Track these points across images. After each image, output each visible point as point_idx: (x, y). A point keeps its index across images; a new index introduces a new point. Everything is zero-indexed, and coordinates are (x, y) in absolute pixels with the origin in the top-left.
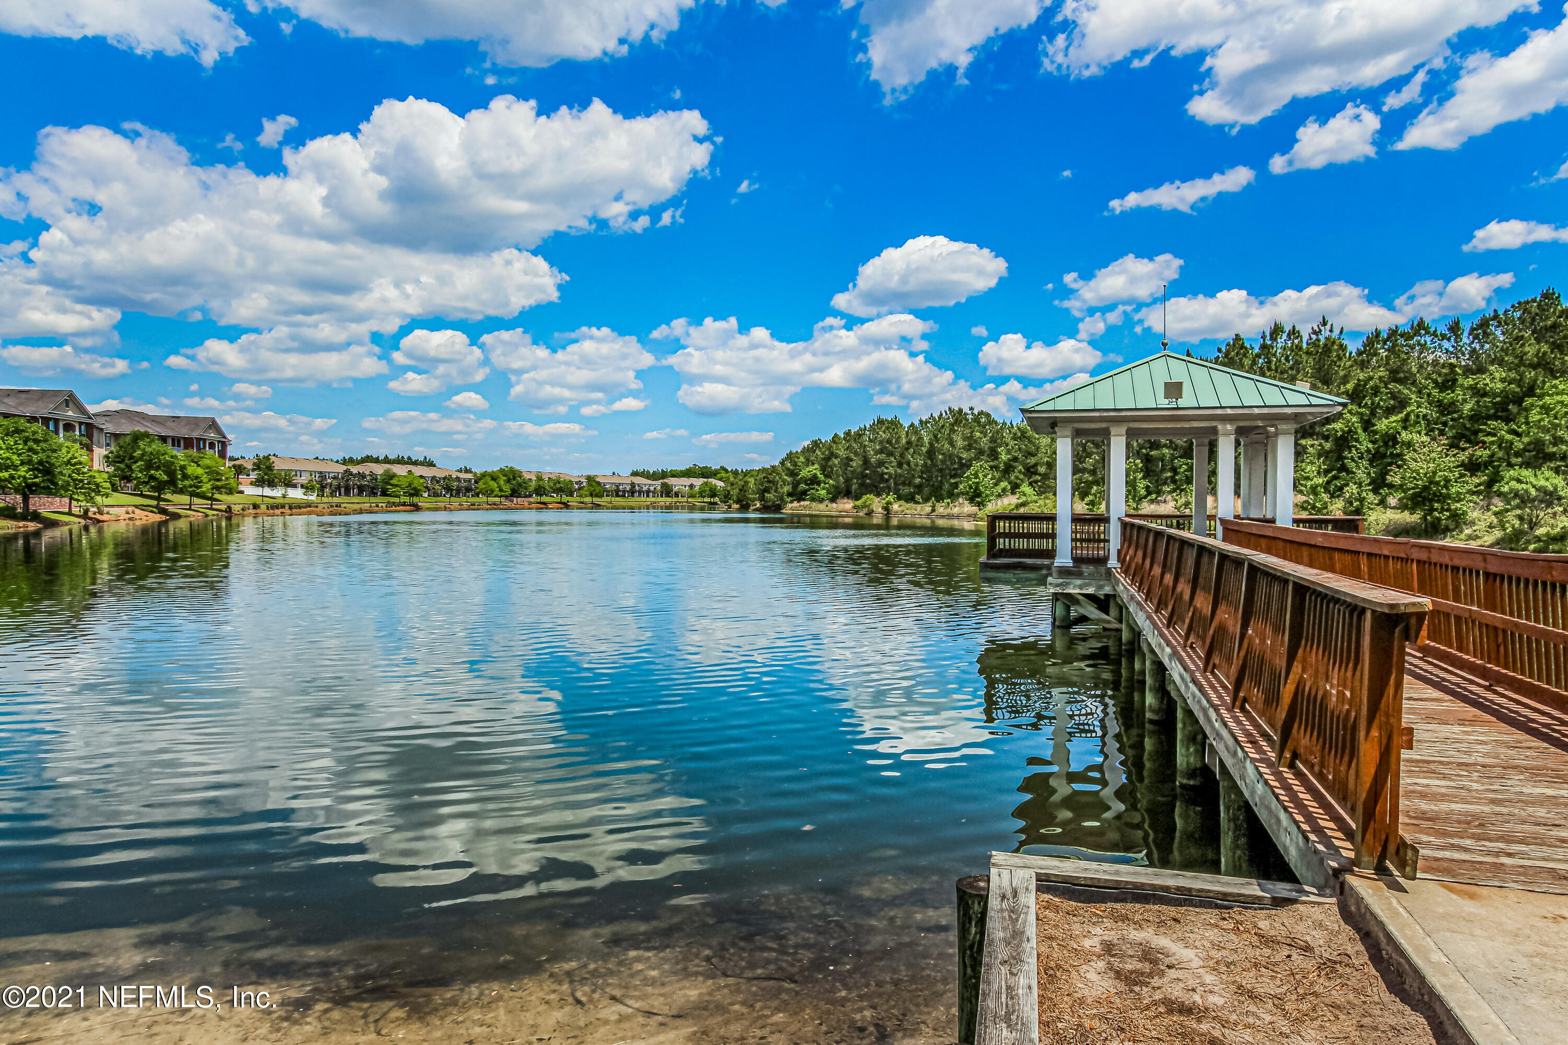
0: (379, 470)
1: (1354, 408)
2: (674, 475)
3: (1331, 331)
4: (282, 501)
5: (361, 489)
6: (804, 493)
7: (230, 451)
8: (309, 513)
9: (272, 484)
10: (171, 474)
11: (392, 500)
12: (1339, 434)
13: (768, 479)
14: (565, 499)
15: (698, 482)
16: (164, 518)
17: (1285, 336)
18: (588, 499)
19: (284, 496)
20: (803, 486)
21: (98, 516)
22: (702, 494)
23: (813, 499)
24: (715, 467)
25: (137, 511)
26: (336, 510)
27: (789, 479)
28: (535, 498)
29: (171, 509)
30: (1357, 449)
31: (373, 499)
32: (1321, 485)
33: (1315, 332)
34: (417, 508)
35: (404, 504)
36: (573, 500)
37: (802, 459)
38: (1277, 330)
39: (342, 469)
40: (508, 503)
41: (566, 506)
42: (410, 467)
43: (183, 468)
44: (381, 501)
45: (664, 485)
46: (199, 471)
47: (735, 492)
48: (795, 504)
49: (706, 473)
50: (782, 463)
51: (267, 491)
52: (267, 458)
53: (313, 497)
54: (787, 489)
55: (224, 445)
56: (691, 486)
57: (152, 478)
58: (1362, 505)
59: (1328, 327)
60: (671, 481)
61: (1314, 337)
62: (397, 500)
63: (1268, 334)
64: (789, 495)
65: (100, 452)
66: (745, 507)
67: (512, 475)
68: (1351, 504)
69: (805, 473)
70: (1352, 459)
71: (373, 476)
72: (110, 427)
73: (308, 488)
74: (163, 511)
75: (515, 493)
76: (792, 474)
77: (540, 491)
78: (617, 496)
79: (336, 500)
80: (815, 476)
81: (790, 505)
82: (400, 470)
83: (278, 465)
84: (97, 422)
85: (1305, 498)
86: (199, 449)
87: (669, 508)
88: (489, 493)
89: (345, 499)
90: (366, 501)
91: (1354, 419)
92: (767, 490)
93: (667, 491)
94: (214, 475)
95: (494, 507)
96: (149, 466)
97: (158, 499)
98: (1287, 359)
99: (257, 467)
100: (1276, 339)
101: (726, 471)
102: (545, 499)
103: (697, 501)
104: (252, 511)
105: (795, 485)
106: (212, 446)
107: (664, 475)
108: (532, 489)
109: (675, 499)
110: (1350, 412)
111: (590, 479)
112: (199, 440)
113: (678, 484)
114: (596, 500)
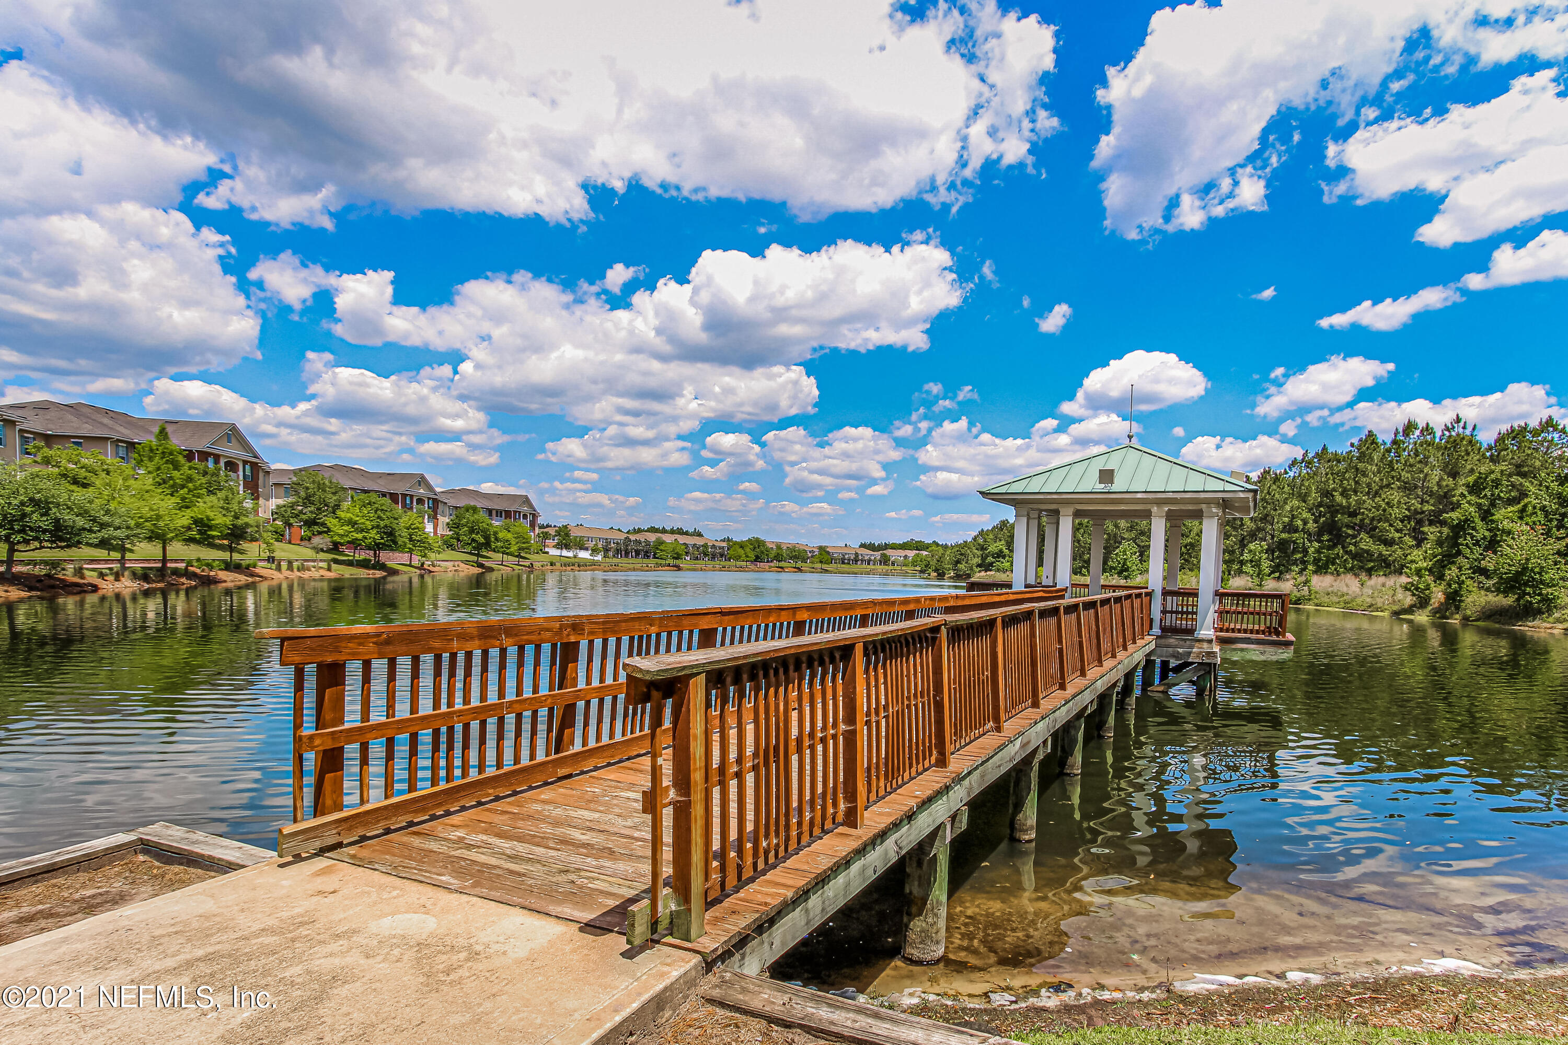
0: (652, 537)
1: (1473, 498)
2: (894, 547)
3: (1464, 428)
4: (573, 560)
5: (638, 553)
6: (991, 564)
7: (540, 521)
8: (593, 570)
9: (567, 547)
10: (487, 538)
11: (659, 561)
12: (1455, 522)
13: (961, 551)
14: (799, 564)
15: (911, 554)
16: (480, 570)
17: (1417, 433)
18: (819, 565)
19: (575, 557)
20: (990, 559)
21: (431, 568)
22: (914, 563)
23: (998, 570)
24: (928, 541)
25: (462, 565)
26: (615, 569)
27: (979, 553)
28: (775, 563)
29: (487, 564)
30: (1472, 537)
31: (645, 561)
32: (1426, 569)
33: (1447, 429)
34: (679, 568)
35: (669, 565)
36: (805, 566)
37: (991, 536)
38: (1410, 427)
39: (623, 536)
40: (752, 567)
41: (799, 570)
42: (677, 536)
43: (496, 533)
44: (652, 562)
45: (883, 555)
46: (509, 536)
47: (933, 563)
48: (983, 574)
49: (919, 546)
50: (975, 539)
51: (565, 553)
52: (566, 527)
53: (599, 558)
54: (977, 560)
55: (535, 516)
56: (906, 557)
57: (473, 540)
58: (1461, 588)
59: (1461, 424)
60: (889, 552)
61: (1447, 433)
62: (663, 562)
63: (1401, 430)
64: (979, 566)
65: (443, 520)
66: (941, 576)
67: (757, 544)
68: (1450, 586)
69: (993, 548)
70: (1467, 545)
71: (647, 543)
72: (452, 502)
73: (595, 551)
74: (481, 566)
75: (758, 559)
76: (983, 548)
77: (778, 558)
78: (843, 563)
79: (615, 560)
80: (1001, 551)
81: (978, 575)
82: (668, 538)
83: (575, 533)
84: (442, 498)
85: (1410, 580)
86: (515, 519)
87: (886, 574)
88: (738, 558)
89: (625, 560)
90: (640, 562)
91: (1472, 509)
92: (958, 562)
93: (885, 560)
94: (522, 539)
95: (741, 569)
96: (472, 531)
97: (478, 555)
98: (1417, 455)
99: (558, 533)
100: (1408, 435)
101: (937, 545)
102: (782, 564)
103: (909, 569)
104: (549, 567)
105: (984, 558)
106: (525, 517)
107: (886, 546)
108: (772, 556)
109: (891, 567)
110: (1469, 503)
111: (822, 549)
112: (515, 512)
113: (894, 555)
114: (825, 566)
